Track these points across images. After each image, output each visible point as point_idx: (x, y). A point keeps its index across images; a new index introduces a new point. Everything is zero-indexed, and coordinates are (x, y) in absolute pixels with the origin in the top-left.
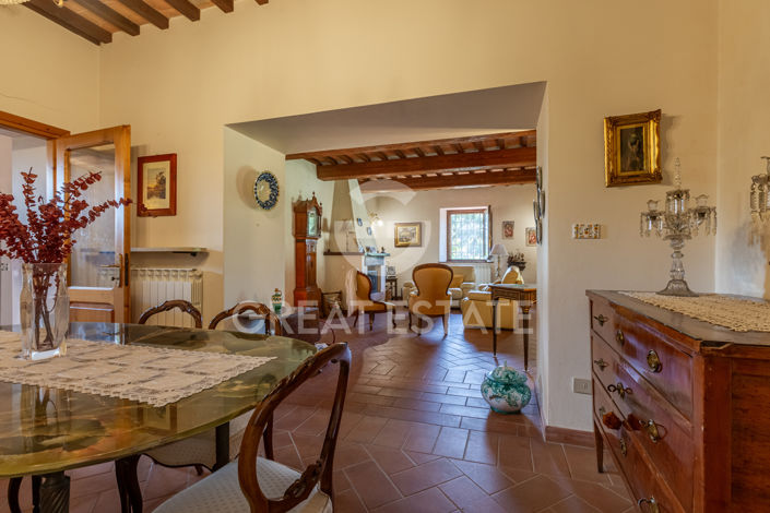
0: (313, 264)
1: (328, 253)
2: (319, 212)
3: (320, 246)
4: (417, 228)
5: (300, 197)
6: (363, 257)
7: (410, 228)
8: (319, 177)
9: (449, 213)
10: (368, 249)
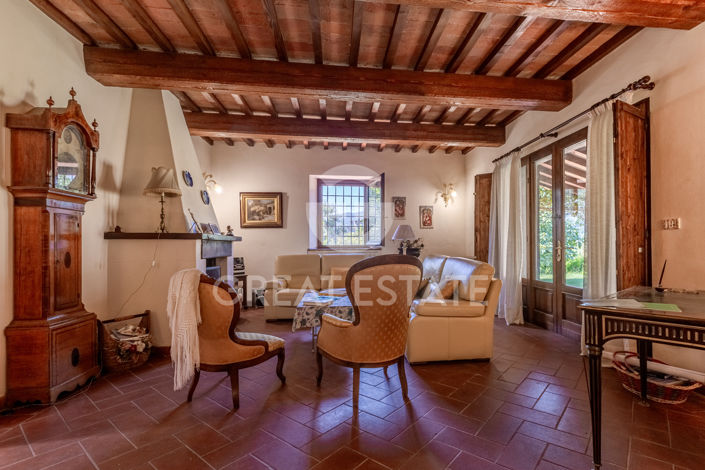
0: (72, 260)
1: (114, 234)
2: (89, 140)
3: (95, 216)
4: (276, 201)
5: (29, 95)
6: (198, 243)
7: (265, 200)
8: (89, 70)
9: (320, 182)
10: (205, 228)
